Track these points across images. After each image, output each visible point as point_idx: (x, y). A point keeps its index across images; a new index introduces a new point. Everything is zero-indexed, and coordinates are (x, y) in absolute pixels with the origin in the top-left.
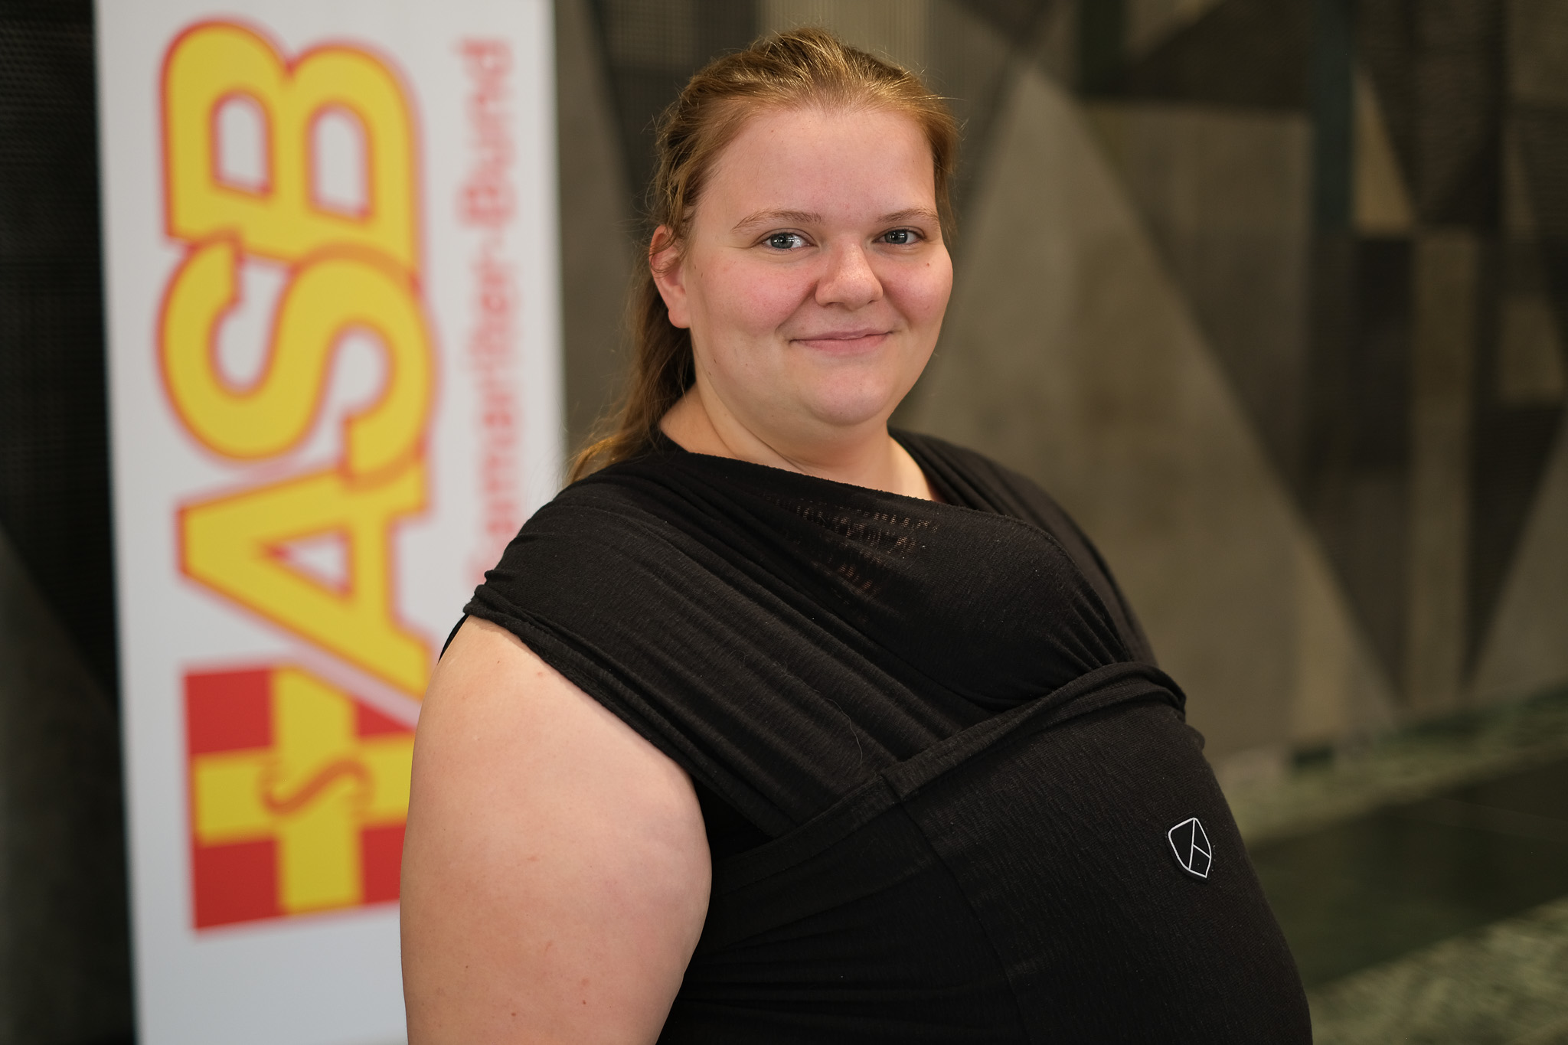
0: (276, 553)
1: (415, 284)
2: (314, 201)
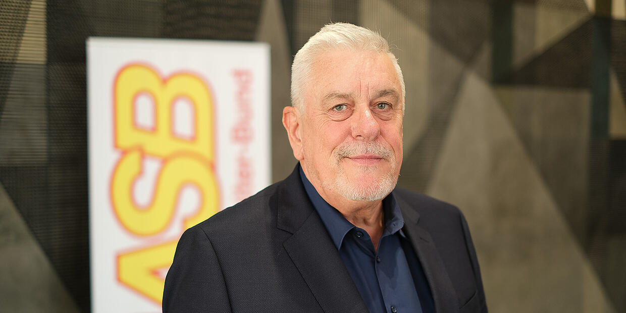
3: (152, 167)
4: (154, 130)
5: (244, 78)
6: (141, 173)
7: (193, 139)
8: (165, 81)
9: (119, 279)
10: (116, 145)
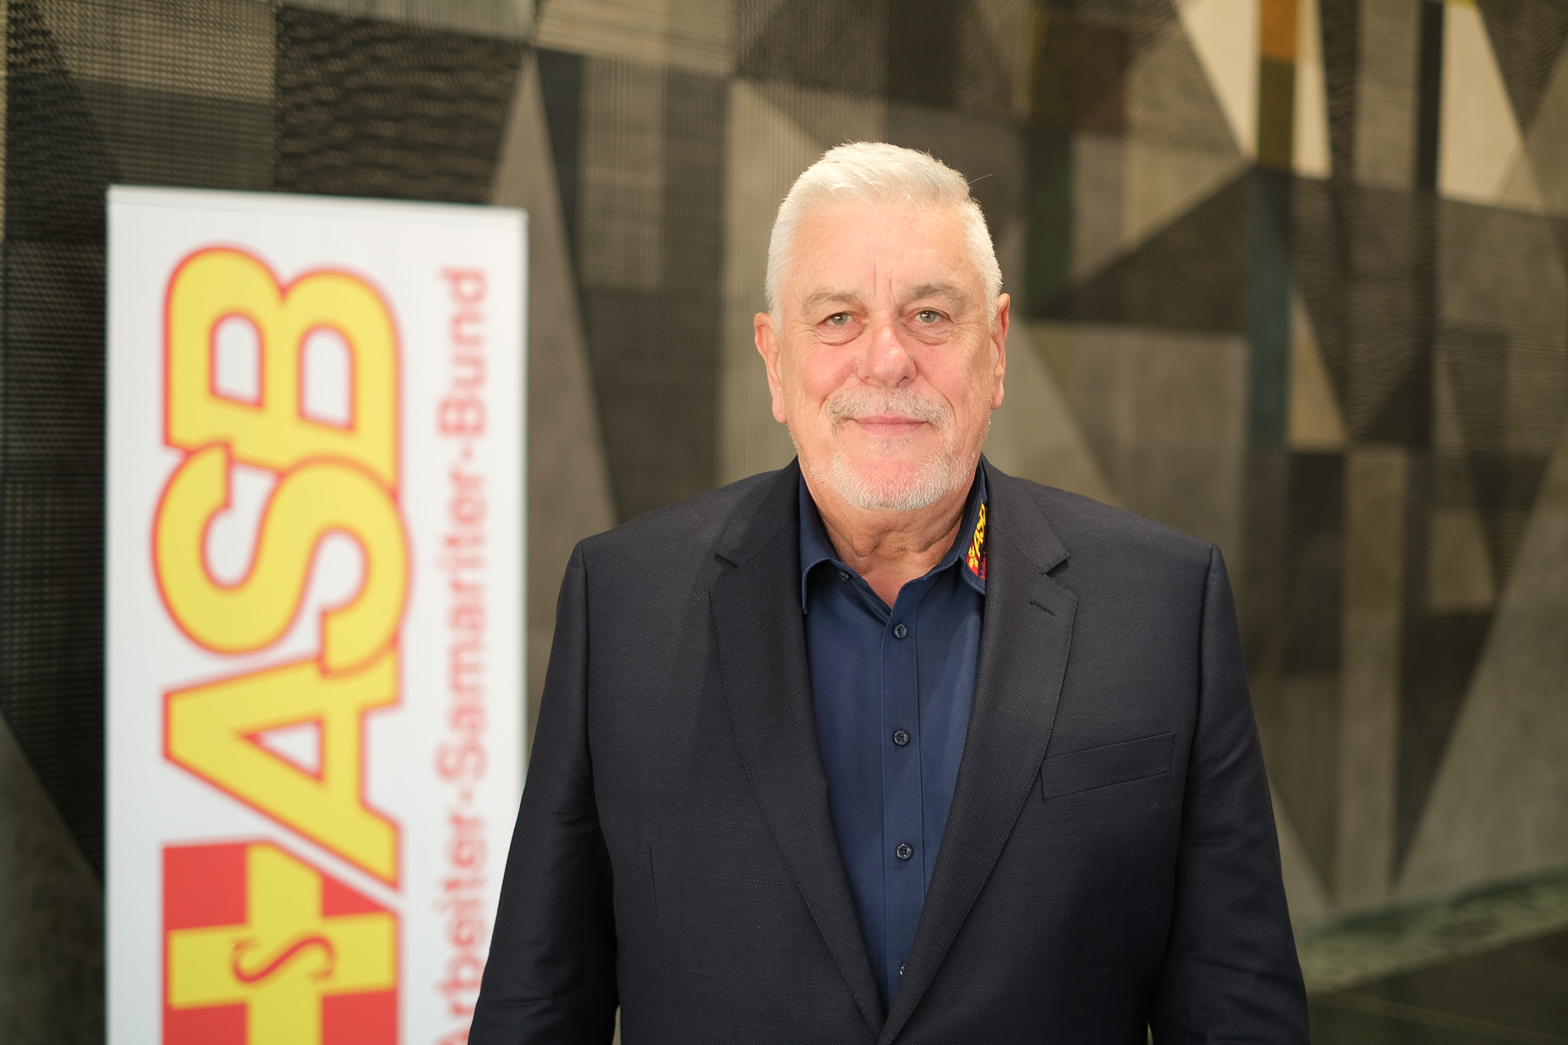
0: (253, 738)
1: (394, 494)
2: (303, 412)
3: (251, 488)
4: (259, 403)
5: (468, 288)
6: (227, 504)
7: (350, 426)
8: (284, 290)
9: (168, 755)
10: (168, 441)
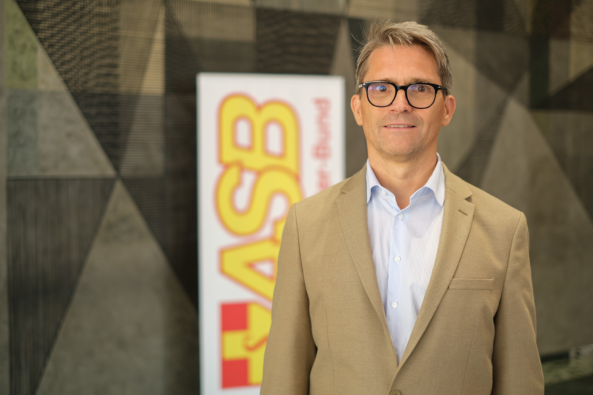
0: (251, 265)
1: (297, 178)
2: (266, 152)
